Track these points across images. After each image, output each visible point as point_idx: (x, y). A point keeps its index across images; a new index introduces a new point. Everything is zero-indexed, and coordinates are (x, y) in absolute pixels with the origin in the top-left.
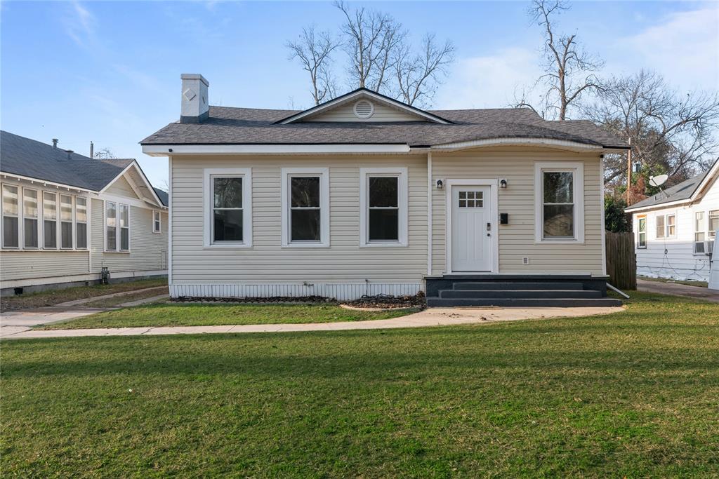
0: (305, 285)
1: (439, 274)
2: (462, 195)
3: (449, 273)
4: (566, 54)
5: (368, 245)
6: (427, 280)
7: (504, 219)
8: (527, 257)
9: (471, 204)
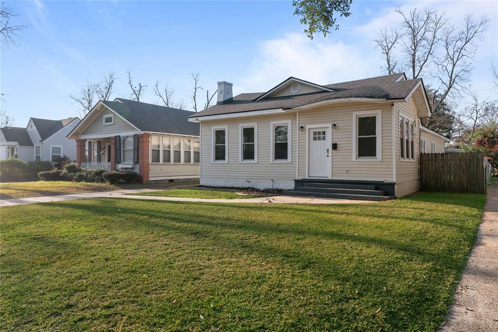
0: (248, 182)
2: (315, 133)
3: (307, 177)
6: (295, 181)
7: (335, 147)
8: (348, 169)
9: (319, 139)
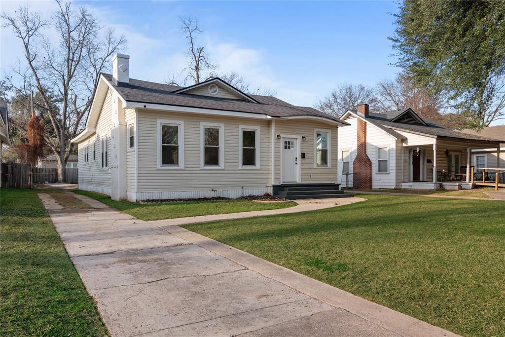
0: (213, 191)
1: (278, 184)
2: (286, 142)
3: (282, 183)
4: (200, 57)
5: (243, 168)
6: (273, 187)
7: (303, 156)
8: (312, 175)
9: (289, 148)
